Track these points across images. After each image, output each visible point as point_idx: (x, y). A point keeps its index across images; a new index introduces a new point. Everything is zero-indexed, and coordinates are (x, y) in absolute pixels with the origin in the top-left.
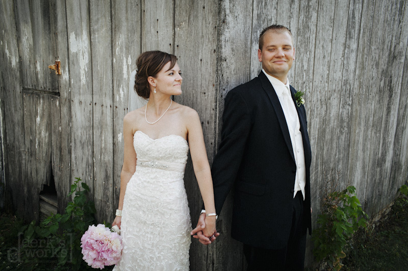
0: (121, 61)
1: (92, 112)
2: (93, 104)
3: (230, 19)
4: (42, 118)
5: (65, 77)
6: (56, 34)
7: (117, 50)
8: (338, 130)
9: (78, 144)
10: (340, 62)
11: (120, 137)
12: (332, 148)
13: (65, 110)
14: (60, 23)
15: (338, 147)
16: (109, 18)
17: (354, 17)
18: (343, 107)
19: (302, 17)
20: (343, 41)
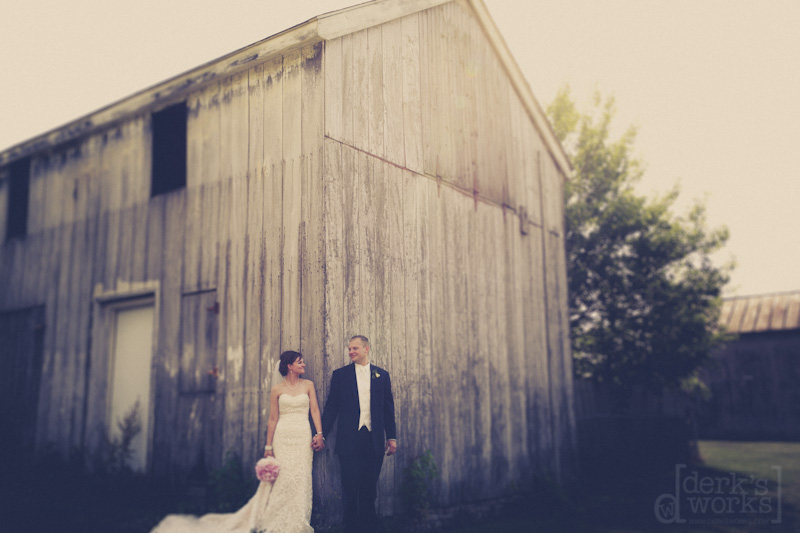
0: (267, 362)
1: (243, 400)
2: (244, 393)
3: (330, 334)
4: (197, 413)
5: (221, 377)
6: (216, 349)
7: (264, 356)
8: (421, 412)
9: (230, 426)
10: (415, 362)
11: (264, 412)
12: (416, 424)
13: (219, 403)
14: (221, 341)
15: (422, 425)
16: (258, 336)
17: (424, 331)
18: (424, 395)
19: (379, 333)
20: (417, 347)
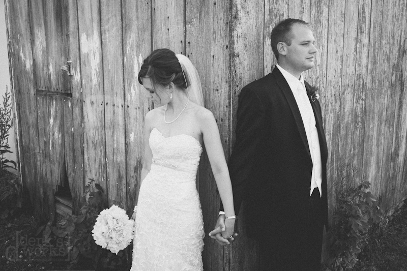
0: (132, 60)
1: (104, 113)
2: (104, 104)
3: (241, 14)
4: (55, 119)
5: (77, 77)
6: (68, 36)
7: (128, 48)
8: (352, 126)
9: (91, 145)
10: (352, 57)
11: (132, 136)
12: (347, 144)
13: (77, 110)
14: (72, 25)
15: (353, 142)
16: (119, 18)
17: (364, 12)
18: (357, 102)
19: (313, 12)
20: (355, 36)
